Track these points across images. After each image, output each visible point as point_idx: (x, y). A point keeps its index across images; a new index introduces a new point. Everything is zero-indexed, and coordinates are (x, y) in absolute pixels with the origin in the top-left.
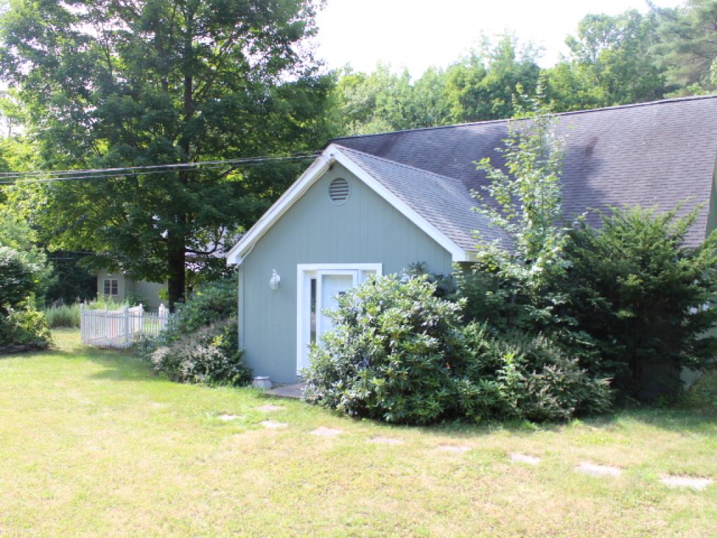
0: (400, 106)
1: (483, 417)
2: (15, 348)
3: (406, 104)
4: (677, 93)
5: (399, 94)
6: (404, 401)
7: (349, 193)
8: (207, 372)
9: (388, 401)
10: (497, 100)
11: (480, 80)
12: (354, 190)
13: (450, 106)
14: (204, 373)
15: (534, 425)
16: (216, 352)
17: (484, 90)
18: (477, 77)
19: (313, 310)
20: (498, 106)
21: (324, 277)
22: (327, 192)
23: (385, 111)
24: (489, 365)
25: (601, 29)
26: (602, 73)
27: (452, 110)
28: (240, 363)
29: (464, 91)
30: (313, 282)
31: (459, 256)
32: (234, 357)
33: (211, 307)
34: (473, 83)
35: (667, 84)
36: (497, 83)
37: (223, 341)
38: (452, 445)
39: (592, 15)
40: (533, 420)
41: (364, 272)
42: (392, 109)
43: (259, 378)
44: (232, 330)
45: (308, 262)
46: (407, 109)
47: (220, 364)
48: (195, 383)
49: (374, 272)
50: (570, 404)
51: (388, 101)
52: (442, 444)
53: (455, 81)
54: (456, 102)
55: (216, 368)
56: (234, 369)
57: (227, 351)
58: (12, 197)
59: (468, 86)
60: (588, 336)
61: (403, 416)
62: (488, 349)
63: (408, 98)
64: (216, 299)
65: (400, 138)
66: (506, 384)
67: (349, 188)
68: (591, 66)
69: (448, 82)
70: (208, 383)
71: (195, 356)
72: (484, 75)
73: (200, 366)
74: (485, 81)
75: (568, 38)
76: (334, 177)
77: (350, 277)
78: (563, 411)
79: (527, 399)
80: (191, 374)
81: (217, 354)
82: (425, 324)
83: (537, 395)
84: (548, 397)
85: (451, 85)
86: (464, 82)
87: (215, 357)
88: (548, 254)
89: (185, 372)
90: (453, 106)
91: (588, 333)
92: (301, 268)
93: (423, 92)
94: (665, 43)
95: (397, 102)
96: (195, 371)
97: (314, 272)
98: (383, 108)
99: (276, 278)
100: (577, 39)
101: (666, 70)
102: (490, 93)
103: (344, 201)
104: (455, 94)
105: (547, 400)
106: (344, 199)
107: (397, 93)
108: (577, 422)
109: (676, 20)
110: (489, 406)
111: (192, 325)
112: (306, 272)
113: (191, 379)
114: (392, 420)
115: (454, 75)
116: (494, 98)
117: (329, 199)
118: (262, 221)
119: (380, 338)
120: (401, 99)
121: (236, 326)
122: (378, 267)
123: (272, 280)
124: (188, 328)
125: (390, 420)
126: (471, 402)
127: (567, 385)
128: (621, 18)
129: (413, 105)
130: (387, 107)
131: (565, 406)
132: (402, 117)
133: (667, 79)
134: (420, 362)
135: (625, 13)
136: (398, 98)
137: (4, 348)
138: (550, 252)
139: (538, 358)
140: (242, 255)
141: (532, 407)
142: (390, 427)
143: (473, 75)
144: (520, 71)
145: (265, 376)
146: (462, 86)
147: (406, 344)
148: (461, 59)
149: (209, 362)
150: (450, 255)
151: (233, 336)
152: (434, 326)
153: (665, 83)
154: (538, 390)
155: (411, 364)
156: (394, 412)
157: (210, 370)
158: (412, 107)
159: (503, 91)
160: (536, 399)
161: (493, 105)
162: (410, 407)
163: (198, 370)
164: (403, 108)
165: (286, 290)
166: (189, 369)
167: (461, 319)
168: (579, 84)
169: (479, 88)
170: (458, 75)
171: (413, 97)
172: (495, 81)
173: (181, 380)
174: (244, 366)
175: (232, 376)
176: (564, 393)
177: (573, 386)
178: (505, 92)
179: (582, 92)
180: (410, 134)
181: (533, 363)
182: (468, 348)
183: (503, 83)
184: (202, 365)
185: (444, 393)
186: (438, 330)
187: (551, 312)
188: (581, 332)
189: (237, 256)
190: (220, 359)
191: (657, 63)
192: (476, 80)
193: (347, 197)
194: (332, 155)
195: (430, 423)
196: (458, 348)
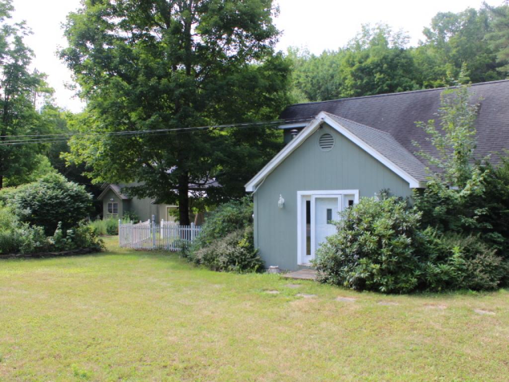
0: (310, 79)
1: (442, 288)
2: (84, 251)
3: (313, 78)
4: (506, 67)
5: (308, 71)
6: (393, 279)
7: (334, 143)
8: (237, 264)
9: (382, 279)
10: (378, 74)
11: (365, 61)
12: (337, 140)
13: (345, 79)
14: (234, 265)
15: (474, 292)
16: (242, 250)
17: (368, 68)
18: (363, 58)
19: (308, 221)
20: (379, 78)
21: (316, 199)
22: (318, 143)
23: (299, 82)
24: (441, 255)
25: (448, 23)
26: (450, 54)
27: (347, 81)
28: (258, 258)
29: (354, 68)
30: (308, 203)
31: (414, 184)
32: (252, 254)
33: (230, 221)
34: (360, 62)
35: (497, 61)
36: (377, 62)
37: (245, 243)
38: (432, 305)
39: (442, 13)
40: (474, 289)
41: (346, 195)
42: (304, 81)
43: (271, 267)
44: (250, 236)
45: (305, 189)
46: (315, 81)
47: (245, 259)
48: (228, 271)
49: (353, 195)
50: (495, 279)
51: (302, 76)
52: (426, 305)
53: (348, 61)
54: (349, 76)
55: (242, 261)
56: (254, 262)
57: (248, 249)
58: (74, 148)
59: (357, 65)
60: (500, 235)
61: (393, 288)
62: (440, 244)
63: (315, 73)
64: (233, 215)
65: (339, 104)
66: (455, 267)
67: (334, 141)
68: (443, 49)
69: (343, 62)
70: (238, 271)
71: (228, 253)
72: (367, 57)
73: (231, 260)
74: (369, 61)
75: (425, 30)
76: (322, 133)
77: (336, 199)
78: (491, 283)
79: (468, 276)
80: (225, 265)
81: (242, 252)
82: (401, 228)
83: (475, 273)
84: (482, 274)
85: (345, 64)
86: (354, 61)
87: (242, 254)
88: (474, 182)
89: (221, 264)
90: (346, 79)
91: (500, 233)
92: (300, 193)
93: (325, 69)
94: (497, 33)
95: (307, 77)
96: (229, 263)
97: (310, 196)
98: (297, 81)
99: (281, 200)
100: (432, 30)
101: (499, 51)
102: (373, 69)
103: (329, 149)
104: (348, 70)
105: (481, 277)
106: (330, 147)
107: (307, 70)
108: (502, 291)
109: (505, 16)
110: (445, 280)
111: (218, 233)
112: (303, 196)
113: (226, 269)
114: (385, 290)
115: (347, 57)
116: (376, 73)
117: (320, 148)
118: (272, 163)
119: (376, 238)
120: (310, 74)
121: (252, 233)
122: (356, 192)
123: (280, 202)
124: (216, 235)
125: (384, 291)
126: (434, 278)
127: (493, 266)
128: (462, 14)
129: (318, 78)
130: (301, 80)
131: (492, 280)
132: (311, 86)
133: (497, 57)
134: (403, 253)
135: (466, 11)
136: (308, 74)
137: (77, 250)
138: (476, 181)
139: (471, 250)
140: (256, 186)
141: (473, 281)
142: (385, 295)
143: (360, 57)
144: (393, 53)
145: (276, 266)
146: (353, 65)
147: (394, 242)
148: (350, 45)
149: (237, 257)
150: (408, 184)
151: (251, 239)
152: (407, 230)
153: (496, 60)
154: (475, 270)
155: (398, 254)
156: (387, 285)
157: (239, 263)
158: (318, 80)
159: (382, 67)
160: (474, 276)
161: (375, 77)
162: (396, 282)
163: (230, 263)
164: (312, 81)
165: (289, 209)
166: (224, 263)
167: (420, 225)
168: (434, 62)
169: (365, 66)
170: (350, 57)
171: (318, 73)
172: (376, 61)
173: (218, 269)
174: (261, 260)
175: (254, 267)
176: (490, 272)
177: (496, 267)
178: (384, 68)
179: (437, 67)
180: (346, 101)
181: (469, 254)
182: (427, 244)
183: (381, 62)
184: (233, 260)
185: (418, 272)
186: (409, 232)
187: (477, 220)
188: (495, 233)
189: (253, 187)
190: (245, 255)
191: (491, 47)
192: (363, 60)
193: (332, 146)
194: (322, 119)
195: (411, 292)
196: (422, 244)
